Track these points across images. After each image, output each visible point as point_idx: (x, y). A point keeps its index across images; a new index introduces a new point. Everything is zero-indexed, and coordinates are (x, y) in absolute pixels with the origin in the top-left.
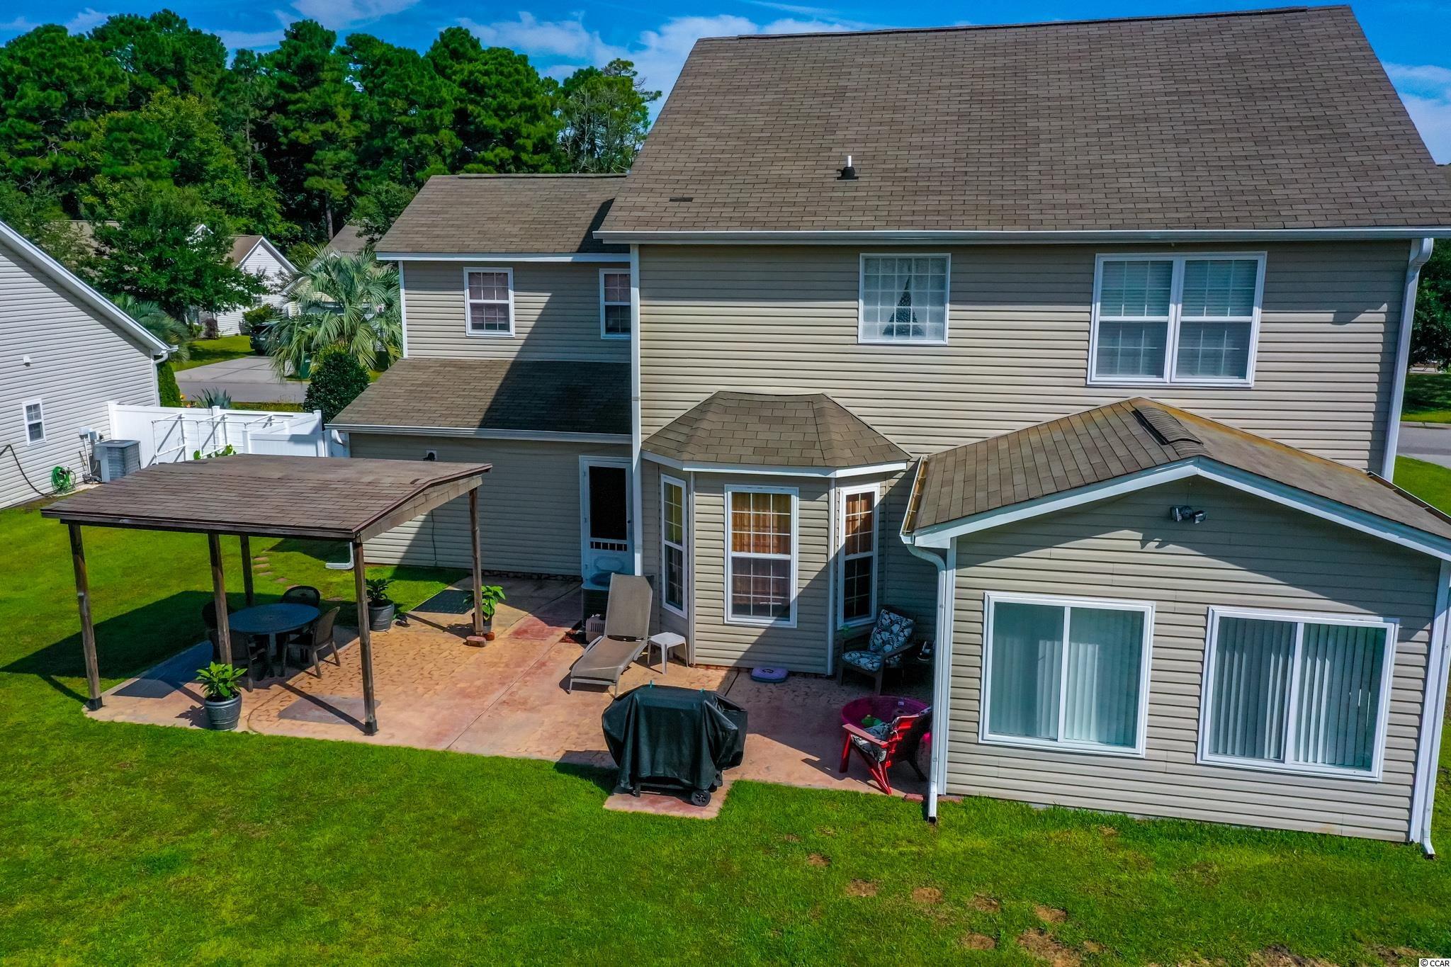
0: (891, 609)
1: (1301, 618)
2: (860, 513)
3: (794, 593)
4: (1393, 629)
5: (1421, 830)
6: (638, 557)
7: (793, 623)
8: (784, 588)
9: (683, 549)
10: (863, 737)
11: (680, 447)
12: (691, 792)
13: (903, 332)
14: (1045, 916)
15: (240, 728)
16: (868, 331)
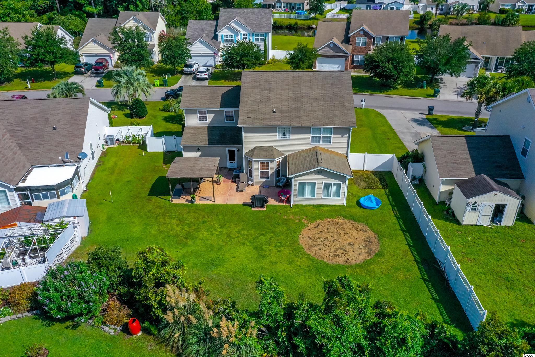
0: (283, 176)
1: (332, 182)
2: (278, 163)
3: (269, 175)
4: (342, 183)
5: (345, 203)
6: (244, 170)
7: (269, 179)
8: (268, 174)
9: (252, 170)
10: (282, 198)
11: (252, 156)
12: (262, 207)
13: (284, 137)
14: (305, 217)
15: (196, 203)
16: (279, 138)
